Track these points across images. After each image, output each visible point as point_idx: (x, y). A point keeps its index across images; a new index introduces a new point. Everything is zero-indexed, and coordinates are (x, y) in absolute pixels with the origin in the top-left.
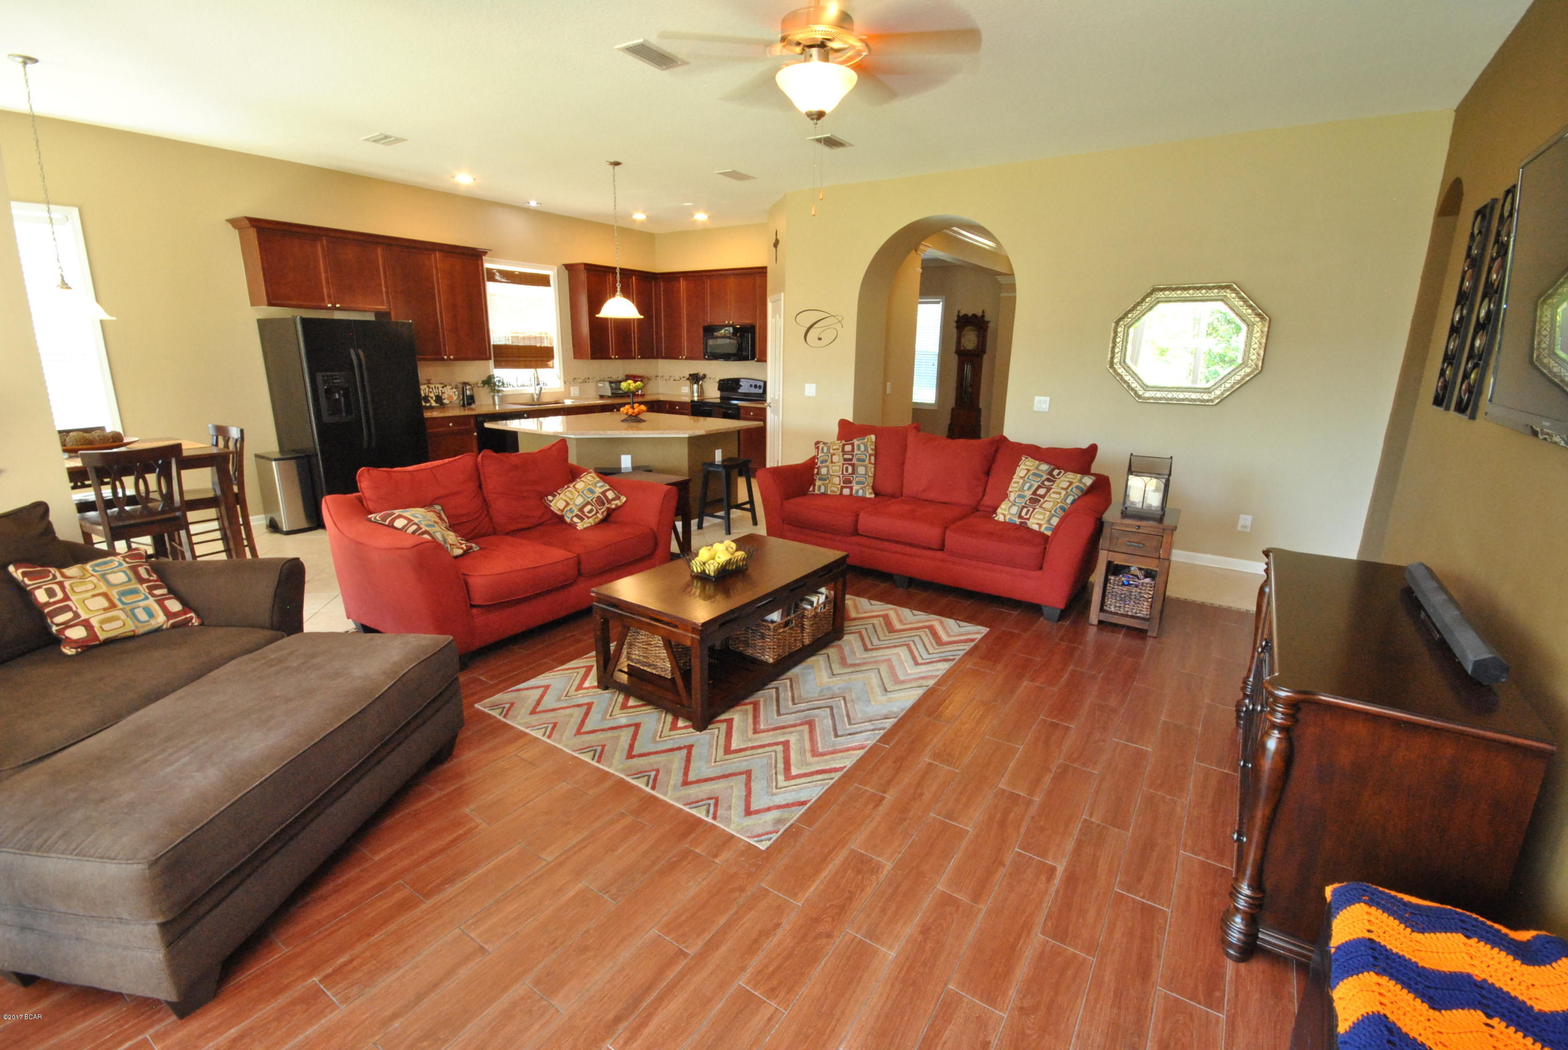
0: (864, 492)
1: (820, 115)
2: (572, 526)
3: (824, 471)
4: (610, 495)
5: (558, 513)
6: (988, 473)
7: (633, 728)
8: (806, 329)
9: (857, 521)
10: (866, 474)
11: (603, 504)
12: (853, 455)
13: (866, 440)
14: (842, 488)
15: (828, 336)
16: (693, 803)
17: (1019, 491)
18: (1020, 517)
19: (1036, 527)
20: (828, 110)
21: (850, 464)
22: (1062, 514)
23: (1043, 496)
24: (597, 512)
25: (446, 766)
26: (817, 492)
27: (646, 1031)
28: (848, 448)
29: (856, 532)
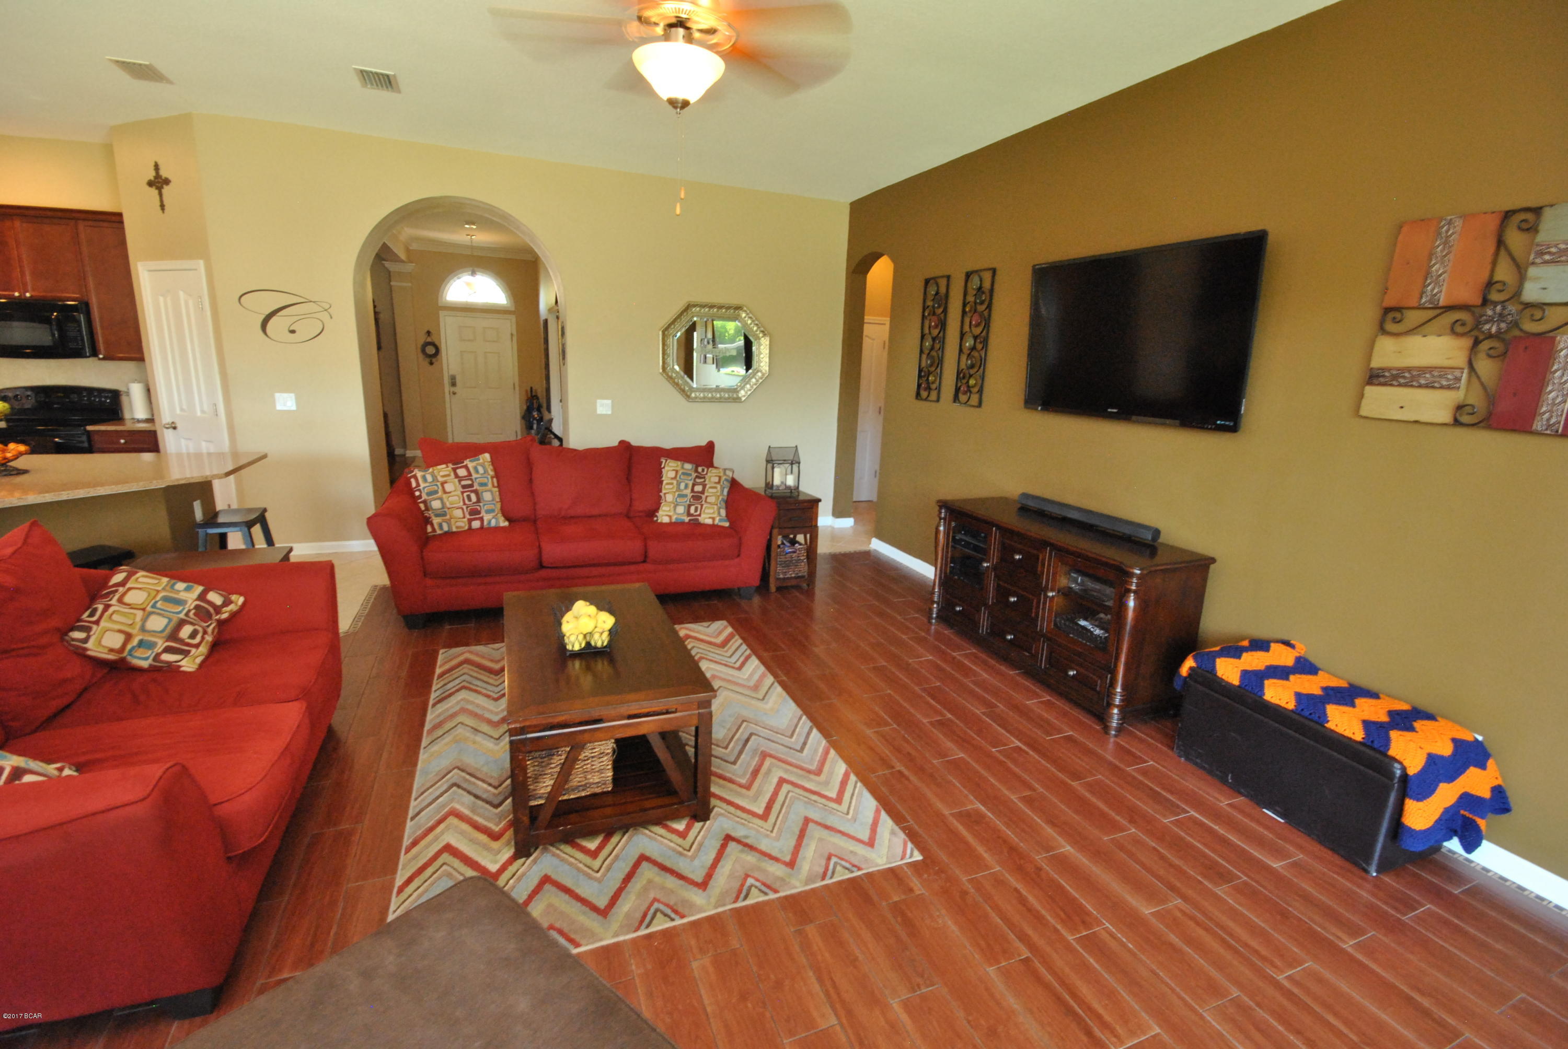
0: (497, 522)
1: (685, 104)
3: (436, 504)
4: (215, 598)
5: (111, 657)
6: (629, 480)
8: (261, 317)
9: (540, 552)
10: (493, 500)
11: (209, 616)
12: (471, 480)
13: (481, 461)
14: (470, 521)
15: (306, 329)
17: (677, 491)
18: (689, 514)
19: (709, 522)
20: (692, 100)
21: (472, 491)
22: (723, 505)
23: (703, 492)
24: (205, 632)
26: (439, 532)
28: (462, 472)
29: (541, 566)
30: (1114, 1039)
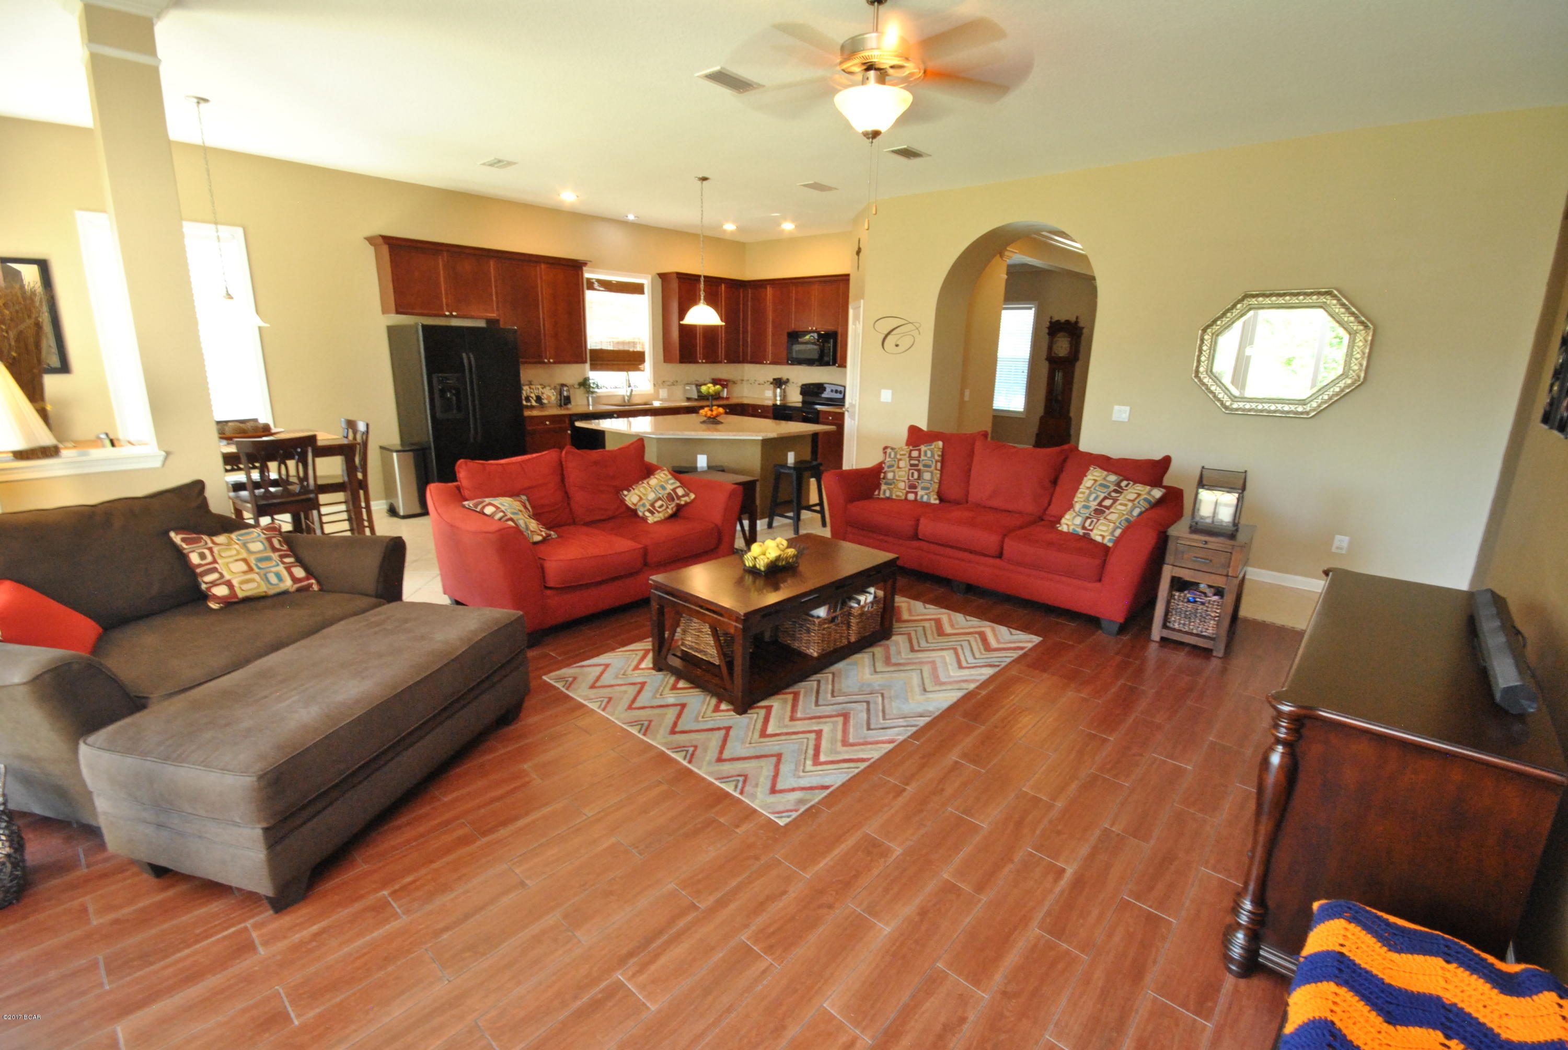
0: (929, 498)
1: (875, 134)
2: (644, 519)
3: (890, 476)
4: (680, 492)
5: (633, 507)
6: (1055, 482)
7: (679, 708)
8: (883, 336)
9: (917, 525)
10: (931, 480)
11: (673, 500)
12: (919, 461)
13: (933, 447)
14: (908, 492)
15: (905, 343)
16: (724, 778)
17: (1084, 501)
18: (1084, 528)
19: (1099, 539)
21: (916, 470)
22: (1124, 524)
23: (1108, 508)
24: (667, 507)
25: (512, 727)
26: (882, 496)
27: (653, 968)
28: (915, 454)
29: (915, 537)
30: (630, 973)
